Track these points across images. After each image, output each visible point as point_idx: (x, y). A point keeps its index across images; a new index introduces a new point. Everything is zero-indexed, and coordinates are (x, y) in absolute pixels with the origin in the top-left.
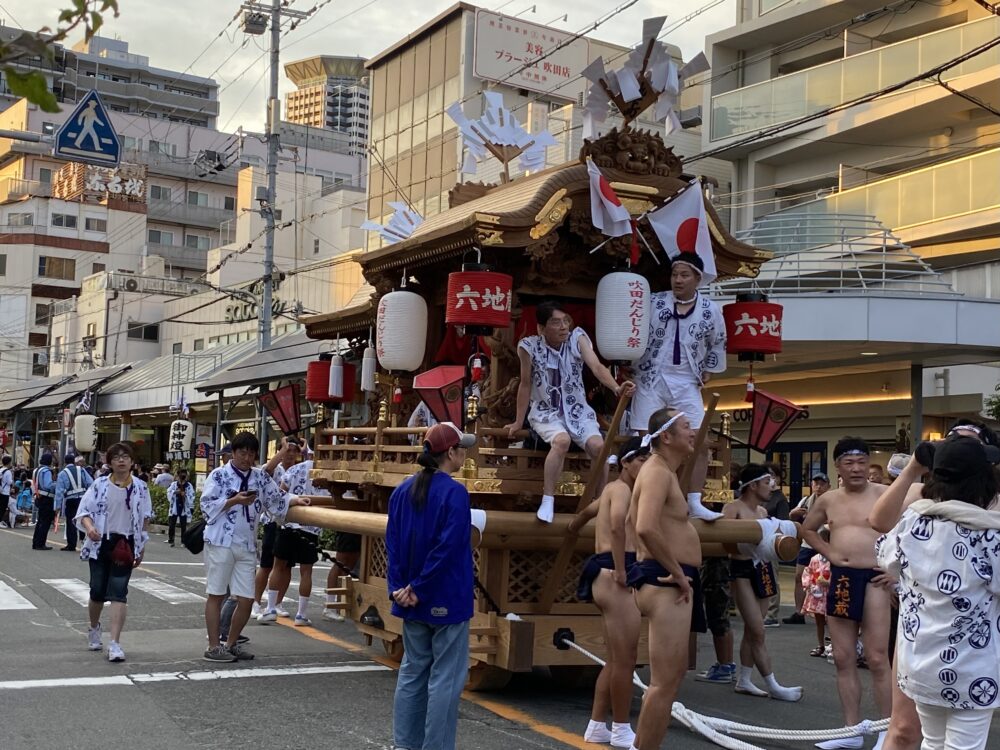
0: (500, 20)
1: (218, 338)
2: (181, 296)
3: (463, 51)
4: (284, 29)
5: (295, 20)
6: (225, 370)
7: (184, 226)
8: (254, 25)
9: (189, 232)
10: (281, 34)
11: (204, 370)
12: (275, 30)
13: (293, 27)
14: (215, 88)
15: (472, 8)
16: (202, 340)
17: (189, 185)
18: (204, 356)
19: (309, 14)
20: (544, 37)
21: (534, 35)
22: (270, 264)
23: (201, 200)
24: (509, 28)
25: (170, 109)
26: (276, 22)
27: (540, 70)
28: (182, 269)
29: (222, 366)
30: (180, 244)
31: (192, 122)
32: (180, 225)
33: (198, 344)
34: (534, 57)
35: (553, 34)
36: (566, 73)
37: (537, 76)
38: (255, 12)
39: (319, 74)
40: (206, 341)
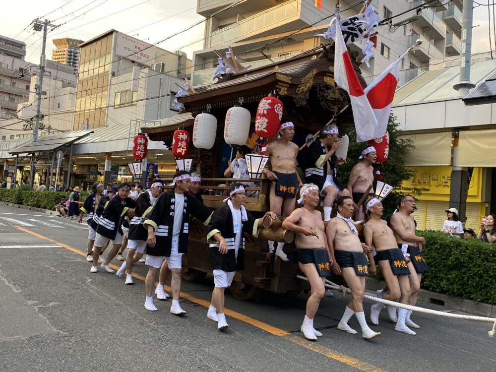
0: (126, 37)
1: (20, 135)
2: (7, 119)
3: (113, 46)
4: (48, 31)
5: (53, 28)
6: (20, 147)
7: (10, 94)
8: (37, 28)
9: (11, 96)
10: (47, 32)
11: (12, 147)
12: (45, 30)
13: (52, 30)
14: (25, 45)
15: (117, 32)
16: (13, 135)
17: (13, 79)
18: (13, 142)
19: (58, 26)
20: (141, 44)
21: (138, 43)
22: (39, 111)
23: (17, 85)
24: (129, 40)
25: (7, 51)
26: (46, 28)
27: (139, 55)
28: (8, 109)
29: (19, 146)
30: (8, 100)
31: (15, 57)
32: (8, 93)
33: (12, 137)
34: (137, 50)
35: (144, 44)
36: (148, 57)
37: (138, 57)
38: (38, 23)
39: (66, 44)
40: (15, 136)
